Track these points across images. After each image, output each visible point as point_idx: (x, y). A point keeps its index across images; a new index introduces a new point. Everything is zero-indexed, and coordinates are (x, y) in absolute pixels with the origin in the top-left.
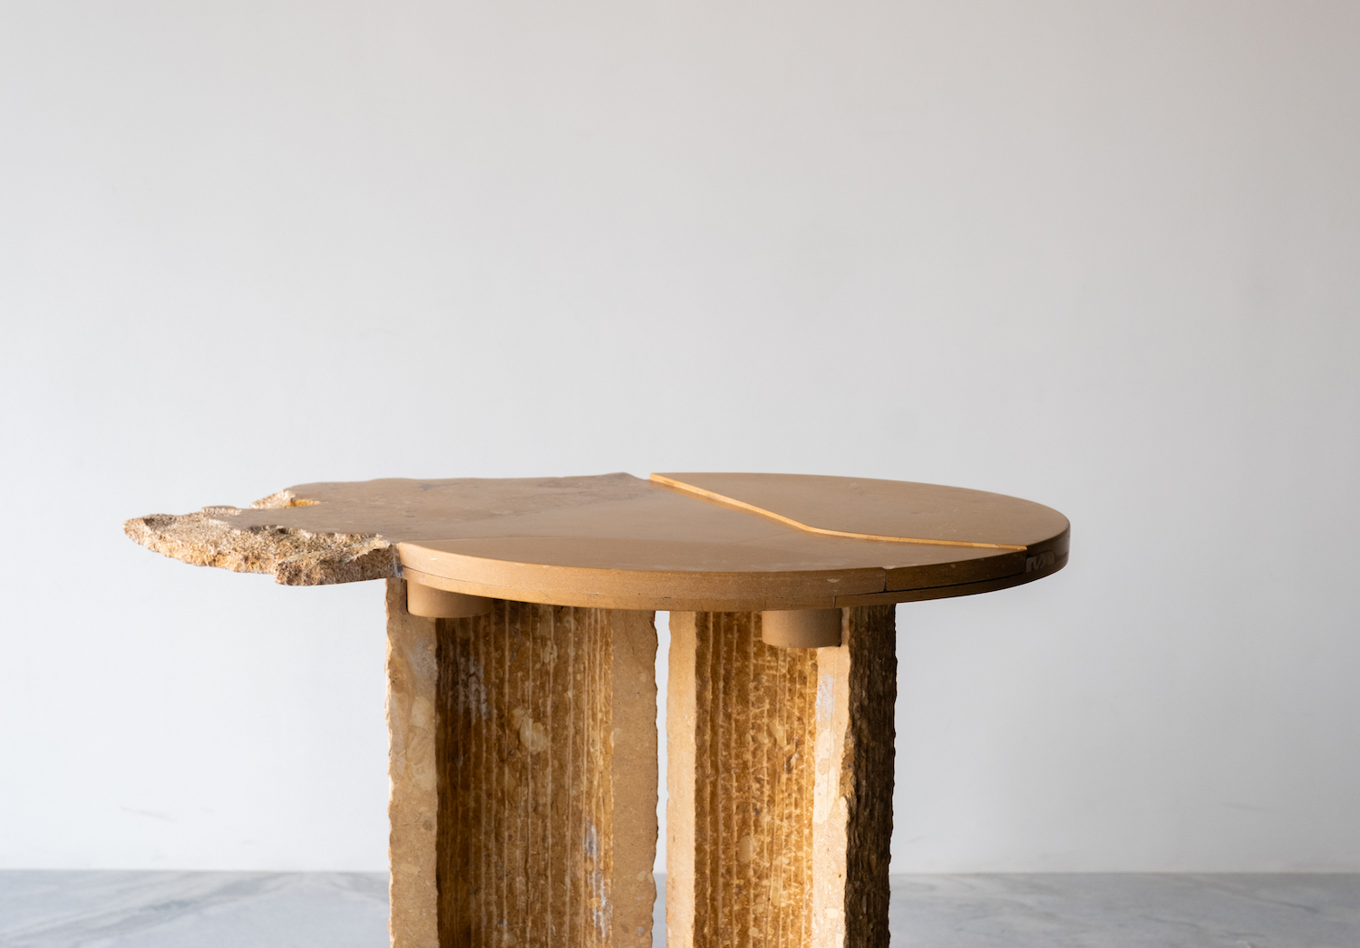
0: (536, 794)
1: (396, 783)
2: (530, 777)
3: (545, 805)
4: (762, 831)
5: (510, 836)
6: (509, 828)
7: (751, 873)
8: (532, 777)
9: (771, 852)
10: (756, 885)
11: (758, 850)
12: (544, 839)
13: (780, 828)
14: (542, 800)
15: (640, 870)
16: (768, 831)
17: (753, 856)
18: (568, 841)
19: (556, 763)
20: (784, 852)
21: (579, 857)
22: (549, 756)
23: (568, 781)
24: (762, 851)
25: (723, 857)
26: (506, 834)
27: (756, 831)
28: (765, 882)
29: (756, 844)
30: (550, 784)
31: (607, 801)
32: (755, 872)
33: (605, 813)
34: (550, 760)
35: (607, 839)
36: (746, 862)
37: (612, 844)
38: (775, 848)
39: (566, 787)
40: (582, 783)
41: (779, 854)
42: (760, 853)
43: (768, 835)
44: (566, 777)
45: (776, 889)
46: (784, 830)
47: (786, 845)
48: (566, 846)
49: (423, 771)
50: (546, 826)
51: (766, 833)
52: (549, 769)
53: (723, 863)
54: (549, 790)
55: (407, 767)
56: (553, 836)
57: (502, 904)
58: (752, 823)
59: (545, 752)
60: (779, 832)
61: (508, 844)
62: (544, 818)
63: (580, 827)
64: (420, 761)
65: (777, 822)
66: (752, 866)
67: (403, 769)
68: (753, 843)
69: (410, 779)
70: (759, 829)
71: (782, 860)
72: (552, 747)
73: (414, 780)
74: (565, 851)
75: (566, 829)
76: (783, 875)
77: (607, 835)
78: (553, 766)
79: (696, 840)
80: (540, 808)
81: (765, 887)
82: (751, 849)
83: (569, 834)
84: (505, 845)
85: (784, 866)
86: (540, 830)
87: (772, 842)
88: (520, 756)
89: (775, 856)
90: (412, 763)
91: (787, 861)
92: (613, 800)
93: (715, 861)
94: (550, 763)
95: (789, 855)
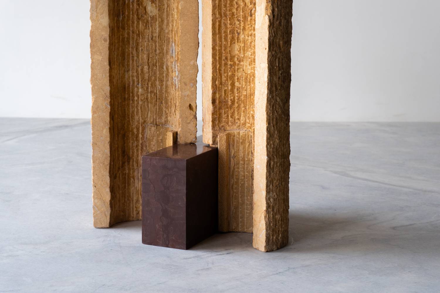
0: (152, 32)
1: (92, 23)
2: (150, 26)
3: (156, 37)
4: (240, 42)
5: (142, 50)
6: (141, 46)
7: (236, 59)
8: (151, 26)
9: (244, 50)
10: (238, 64)
11: (239, 49)
12: (155, 51)
13: (248, 40)
14: (154, 35)
15: (191, 60)
16: (243, 41)
17: (237, 52)
18: (165, 51)
19: (160, 19)
20: (249, 50)
21: (168, 57)
22: (157, 17)
23: (164, 27)
24: (240, 50)
25: (224, 52)
26: (140, 49)
27: (238, 42)
28: (242, 63)
29: (238, 47)
30: (158, 28)
32: (238, 59)
34: (158, 18)
35: (178, 48)
36: (234, 55)
37: (180, 49)
38: (246, 48)
39: (164, 29)
40: (170, 27)
41: (247, 51)
42: (240, 51)
43: (243, 43)
44: (164, 25)
45: (246, 66)
46: (249, 41)
47: (250, 47)
48: (164, 53)
49: (103, 18)
50: (156, 45)
51: (242, 42)
52: (157, 22)
53: (224, 55)
54: (157, 31)
55: (97, 16)
56: (159, 49)
57: (139, 77)
58: (236, 38)
59: (156, 15)
60: (247, 42)
61: (141, 53)
62: (155, 42)
63: (169, 45)
64: (102, 14)
65: (247, 38)
66: (236, 56)
67: (95, 17)
68: (236, 47)
69: (98, 21)
70: (239, 41)
71: (249, 54)
72: (158, 13)
73: (100, 21)
74: (164, 55)
75: (164, 46)
76: (249, 60)
77: (178, 46)
78: (159, 21)
80: (154, 38)
81: (242, 65)
82: (236, 49)
83: (165, 48)
84: (140, 53)
85: (249, 56)
86: (154, 47)
87: (244, 46)
88: (146, 17)
89: (246, 52)
90: (99, 15)
91: (251, 54)
92: (180, 31)
93: (221, 54)
94: (158, 20)
95: (251, 51)
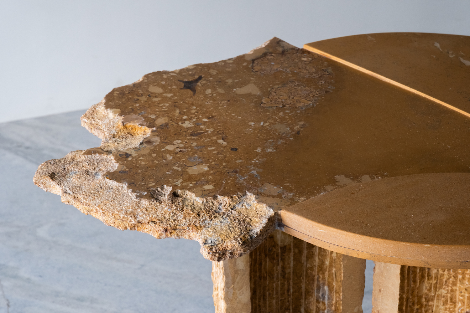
0: (283, 268)
2: (280, 259)
3: (289, 273)
4: (432, 278)
5: (270, 294)
6: (269, 290)
7: (424, 300)
8: (282, 259)
9: (436, 288)
10: (426, 305)
11: (428, 288)
12: (288, 290)
13: (442, 275)
14: (287, 271)
16: (435, 278)
17: (425, 291)
18: (303, 290)
19: (297, 251)
20: (444, 287)
21: (313, 300)
22: (292, 247)
23: (304, 259)
24: (431, 288)
25: (411, 297)
26: (267, 293)
27: (428, 279)
28: (431, 303)
29: (427, 285)
30: (292, 262)
31: (338, 275)
32: (426, 299)
33: (337, 281)
34: (292, 249)
35: (338, 295)
36: (421, 294)
37: (341, 297)
38: (438, 286)
39: (303, 262)
40: (315, 261)
41: (441, 288)
42: (430, 290)
43: (435, 280)
44: (303, 257)
45: (438, 306)
46: (445, 277)
47: (446, 284)
48: (302, 293)
50: (289, 284)
51: (433, 279)
52: (292, 254)
53: (411, 300)
54: (292, 265)
55: (234, 294)
56: (293, 288)
58: (426, 275)
59: (289, 245)
60: (442, 278)
61: (269, 298)
62: (289, 280)
63: (313, 284)
65: (441, 272)
66: (424, 296)
67: (232, 295)
68: (426, 284)
70: (430, 277)
71: (443, 292)
72: (294, 242)
74: (301, 295)
75: (302, 284)
76: (443, 299)
77: (337, 292)
78: (294, 252)
79: (400, 295)
80: (287, 275)
81: (431, 305)
82: (424, 288)
83: (303, 286)
84: (267, 299)
85: (443, 294)
86: (286, 286)
87: (436, 283)
88: (275, 250)
89: (438, 289)
90: (237, 291)
91: (446, 292)
94: (292, 250)
95: (447, 289)
